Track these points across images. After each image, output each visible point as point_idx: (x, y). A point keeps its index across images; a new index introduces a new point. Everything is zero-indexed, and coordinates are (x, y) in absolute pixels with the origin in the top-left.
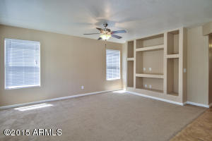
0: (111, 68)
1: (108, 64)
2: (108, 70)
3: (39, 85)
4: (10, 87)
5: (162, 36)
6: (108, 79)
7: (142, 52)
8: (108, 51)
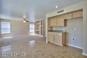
0: (31, 28)
1: (30, 27)
2: (30, 29)
3: (10, 33)
4: (3, 33)
5: (40, 21)
6: (30, 31)
7: (38, 25)
8: (30, 24)
